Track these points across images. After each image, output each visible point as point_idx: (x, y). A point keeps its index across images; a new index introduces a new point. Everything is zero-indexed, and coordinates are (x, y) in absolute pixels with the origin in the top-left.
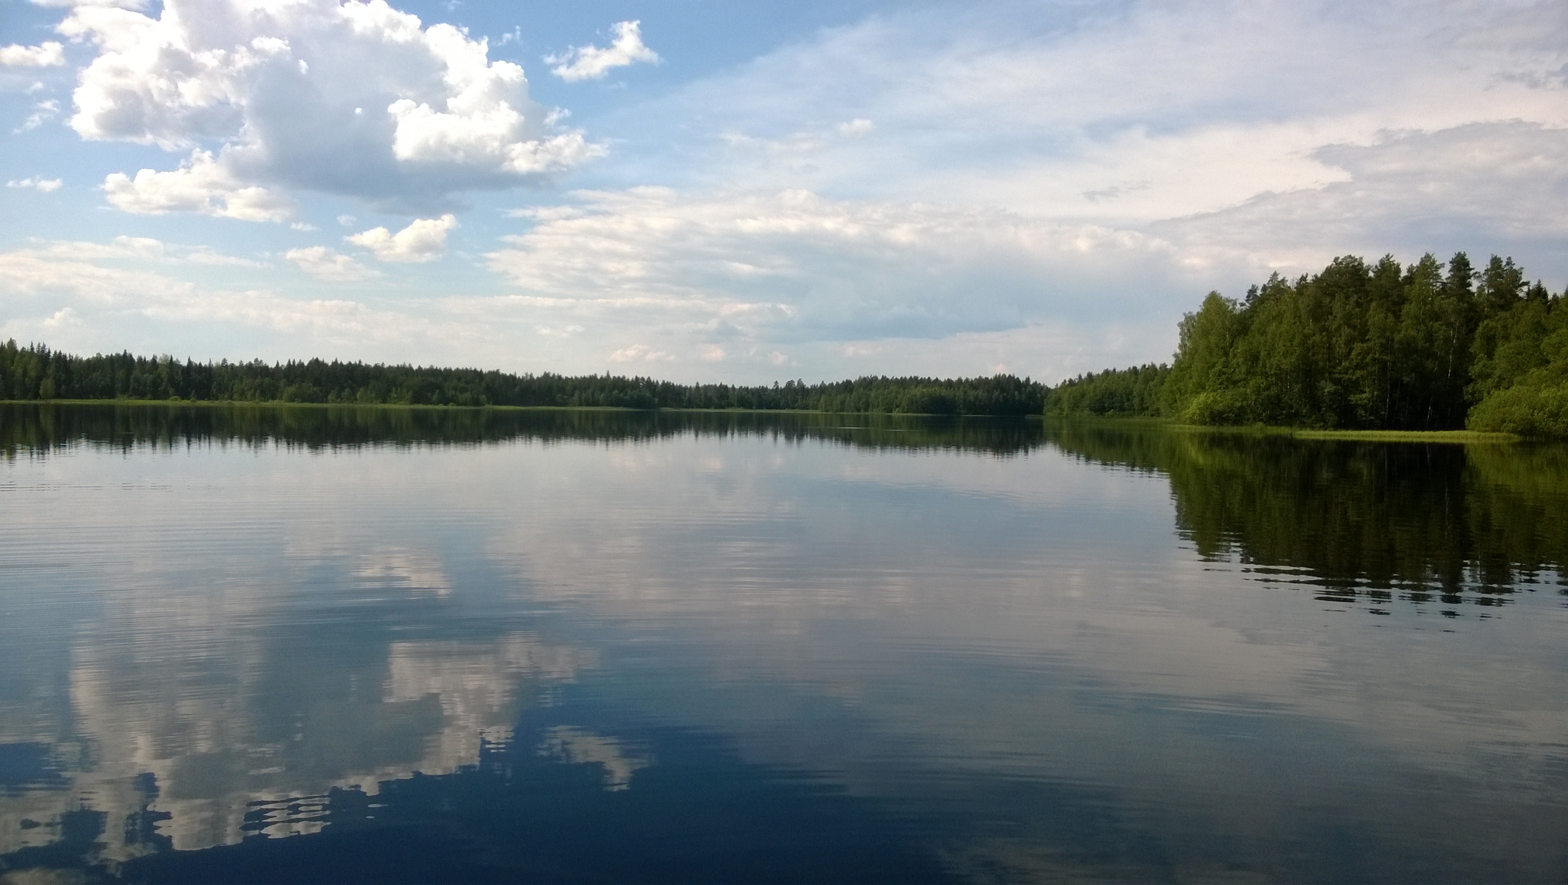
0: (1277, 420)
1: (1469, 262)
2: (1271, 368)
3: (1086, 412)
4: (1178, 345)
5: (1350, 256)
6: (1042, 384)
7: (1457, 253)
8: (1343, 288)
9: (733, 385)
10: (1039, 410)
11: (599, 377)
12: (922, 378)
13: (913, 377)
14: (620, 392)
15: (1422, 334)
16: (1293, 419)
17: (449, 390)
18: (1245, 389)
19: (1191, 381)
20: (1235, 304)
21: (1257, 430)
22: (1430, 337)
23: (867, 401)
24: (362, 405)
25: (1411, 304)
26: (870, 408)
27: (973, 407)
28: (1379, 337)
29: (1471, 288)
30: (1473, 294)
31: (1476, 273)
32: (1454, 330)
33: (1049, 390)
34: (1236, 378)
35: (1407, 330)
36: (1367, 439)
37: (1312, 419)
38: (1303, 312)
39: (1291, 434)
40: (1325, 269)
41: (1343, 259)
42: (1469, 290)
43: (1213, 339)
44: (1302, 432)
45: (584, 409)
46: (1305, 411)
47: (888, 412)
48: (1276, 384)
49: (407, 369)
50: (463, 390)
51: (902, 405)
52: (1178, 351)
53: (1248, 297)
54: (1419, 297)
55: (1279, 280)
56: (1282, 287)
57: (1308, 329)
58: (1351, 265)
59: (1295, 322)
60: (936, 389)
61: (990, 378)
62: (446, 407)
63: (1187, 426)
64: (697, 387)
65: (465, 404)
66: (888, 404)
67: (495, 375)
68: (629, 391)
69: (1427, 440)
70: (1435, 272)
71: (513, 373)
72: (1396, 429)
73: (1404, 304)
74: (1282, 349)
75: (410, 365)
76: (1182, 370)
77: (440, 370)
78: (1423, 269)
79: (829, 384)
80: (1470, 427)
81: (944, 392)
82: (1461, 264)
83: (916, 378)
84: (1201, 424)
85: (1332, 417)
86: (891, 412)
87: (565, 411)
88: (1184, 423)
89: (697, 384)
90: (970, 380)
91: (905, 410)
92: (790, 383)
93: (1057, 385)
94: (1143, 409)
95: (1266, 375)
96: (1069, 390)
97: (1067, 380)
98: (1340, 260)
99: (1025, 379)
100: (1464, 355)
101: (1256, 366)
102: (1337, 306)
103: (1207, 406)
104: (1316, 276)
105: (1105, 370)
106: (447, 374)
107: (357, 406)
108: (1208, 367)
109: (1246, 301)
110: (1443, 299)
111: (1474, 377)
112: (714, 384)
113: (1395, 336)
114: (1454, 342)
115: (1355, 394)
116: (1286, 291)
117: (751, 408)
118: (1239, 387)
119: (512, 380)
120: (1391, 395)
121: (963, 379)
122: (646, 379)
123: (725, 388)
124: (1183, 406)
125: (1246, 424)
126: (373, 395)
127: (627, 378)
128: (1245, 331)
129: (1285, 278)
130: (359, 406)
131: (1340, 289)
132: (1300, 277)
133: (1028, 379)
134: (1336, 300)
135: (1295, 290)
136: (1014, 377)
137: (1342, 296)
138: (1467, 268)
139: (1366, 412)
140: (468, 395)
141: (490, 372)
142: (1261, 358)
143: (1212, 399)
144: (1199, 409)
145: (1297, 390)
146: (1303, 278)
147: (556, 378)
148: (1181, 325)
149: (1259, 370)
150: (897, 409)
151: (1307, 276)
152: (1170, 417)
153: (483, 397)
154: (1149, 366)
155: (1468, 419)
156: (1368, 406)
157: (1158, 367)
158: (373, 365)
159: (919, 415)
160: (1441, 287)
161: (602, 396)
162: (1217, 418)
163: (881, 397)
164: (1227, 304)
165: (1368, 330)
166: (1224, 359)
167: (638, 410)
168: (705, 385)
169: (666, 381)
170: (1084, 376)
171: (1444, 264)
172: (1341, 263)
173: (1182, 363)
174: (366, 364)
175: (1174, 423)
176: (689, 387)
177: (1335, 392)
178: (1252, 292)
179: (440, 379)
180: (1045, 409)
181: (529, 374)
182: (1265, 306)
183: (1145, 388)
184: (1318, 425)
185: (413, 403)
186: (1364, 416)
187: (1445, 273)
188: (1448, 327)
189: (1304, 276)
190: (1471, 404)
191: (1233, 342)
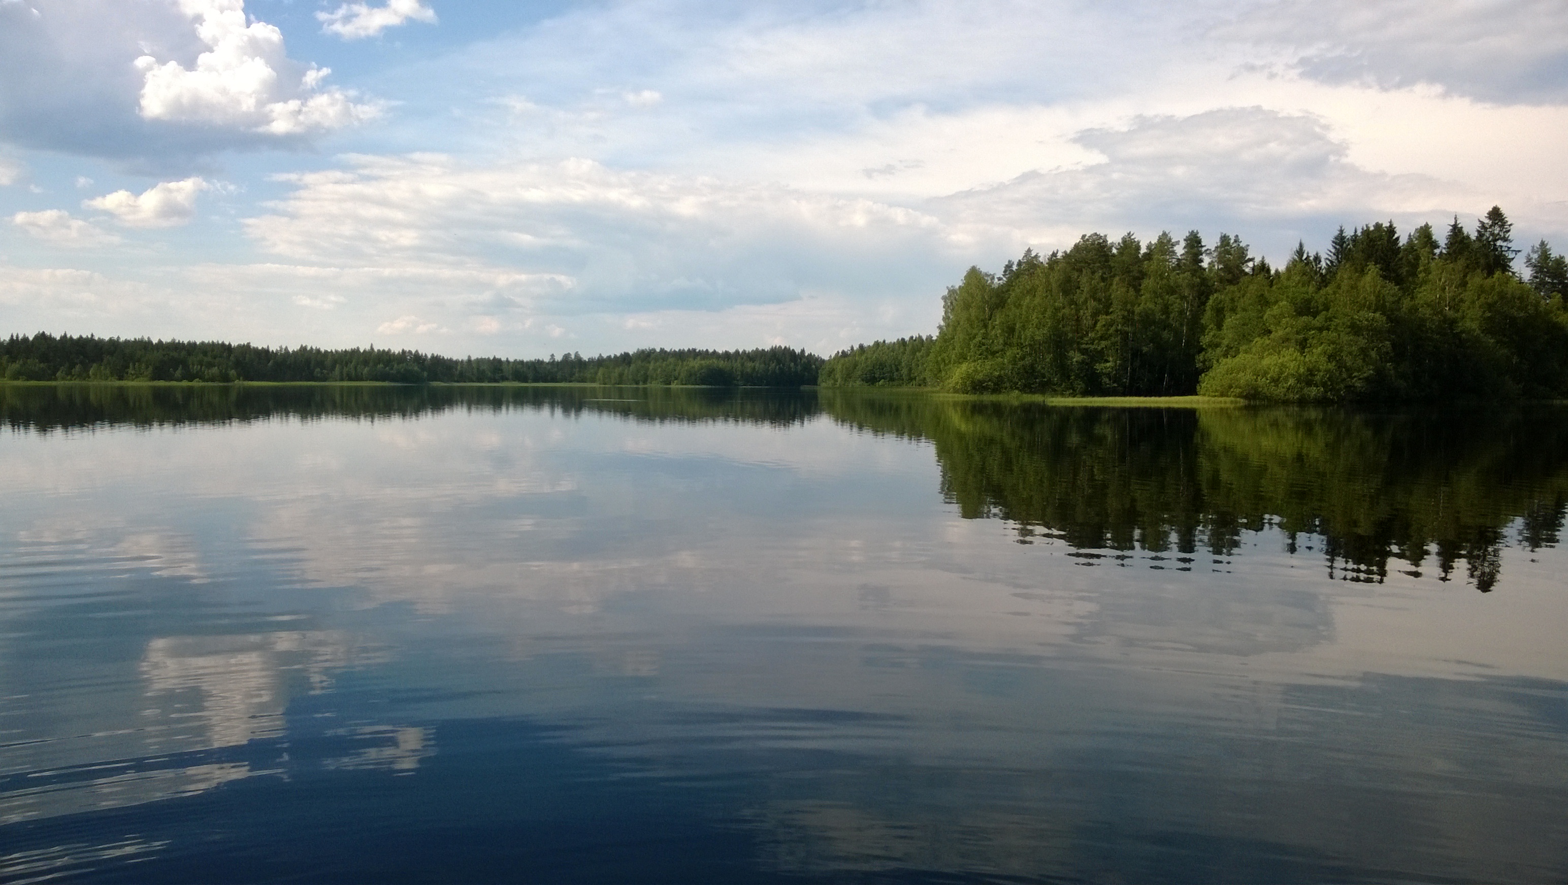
0: (1031, 388)
1: (1201, 240)
2: (1026, 339)
3: (858, 383)
4: (942, 317)
5: (1096, 234)
6: (816, 356)
7: (1190, 231)
8: (1089, 264)
9: (507, 359)
10: (814, 381)
11: (362, 351)
12: (700, 351)
13: (691, 348)
14: (386, 366)
15: (1159, 307)
16: (1045, 387)
17: (193, 365)
18: (1002, 360)
19: (954, 351)
20: (993, 278)
21: (1013, 398)
22: (1166, 310)
23: (645, 374)
24: (95, 383)
25: (1150, 279)
26: (649, 380)
27: (750, 378)
28: (1121, 310)
29: (1202, 264)
30: (1204, 269)
31: (1208, 250)
32: (1188, 303)
33: (823, 361)
34: (995, 348)
35: (1146, 304)
36: (1111, 405)
37: (1062, 387)
38: (1054, 285)
39: (1044, 402)
40: (1073, 246)
41: (1089, 237)
42: (1201, 266)
43: (973, 312)
44: (1054, 399)
45: (346, 384)
46: (1056, 379)
47: (667, 384)
48: (1030, 355)
49: (146, 342)
50: (210, 365)
51: (681, 377)
52: (942, 323)
53: (1005, 272)
54: (1157, 272)
55: (1032, 256)
56: (1035, 262)
57: (1059, 302)
58: (1096, 242)
59: (1047, 296)
60: (714, 360)
61: (766, 350)
62: (190, 384)
63: (951, 395)
64: (469, 361)
65: (212, 380)
66: (666, 376)
67: (246, 349)
68: (396, 365)
69: (1162, 405)
70: (1171, 249)
71: (265, 347)
72: (1136, 395)
73: (1144, 278)
74: (1035, 321)
75: (149, 338)
76: (945, 341)
77: (183, 344)
78: (1161, 246)
79: (608, 357)
80: (1202, 393)
81: (722, 364)
82: (1194, 242)
83: (694, 350)
84: (963, 393)
85: (1080, 385)
86: (670, 384)
87: (325, 386)
88: (948, 392)
89: (469, 357)
90: (747, 352)
91: (684, 382)
92: (567, 356)
93: (831, 356)
94: (911, 379)
95: (1021, 346)
96: (842, 361)
97: (840, 352)
98: (1087, 237)
99: (800, 351)
100: (1196, 327)
101: (1013, 337)
102: (1084, 280)
103: (969, 376)
104: (1065, 252)
105: (875, 342)
106: (191, 348)
107: (90, 383)
108: (970, 338)
109: (1003, 275)
110: (1178, 274)
111: (1204, 346)
112: (487, 357)
113: (1135, 308)
114: (1188, 314)
115: (1100, 363)
116: (1039, 267)
117: (527, 382)
118: (997, 357)
119: (265, 354)
120: (1132, 364)
121: (741, 351)
122: (413, 352)
123: (499, 361)
124: (948, 376)
125: (1004, 392)
126: (108, 372)
127: (392, 351)
128: (1002, 304)
129: (1038, 253)
130: (93, 383)
131: (1087, 265)
132: (1051, 253)
133: (803, 351)
134: (1083, 275)
135: (1047, 265)
136: (789, 349)
137: (1089, 271)
138: (1200, 245)
139: (1110, 380)
140: (215, 370)
141: (239, 346)
142: (1016, 330)
143: (973, 369)
144: (961, 378)
145: (1048, 360)
146: (1054, 255)
147: (314, 351)
148: (944, 298)
149: (1015, 341)
150: (675, 381)
151: (1057, 253)
152: (935, 386)
153: (232, 373)
154: (916, 338)
155: (1200, 385)
156: (1112, 375)
157: (924, 338)
158: (107, 339)
159: (697, 386)
160: (1176, 263)
161: (366, 370)
162: (977, 387)
163: (659, 370)
164: (986, 278)
165: (1111, 304)
166: (983, 331)
167: (407, 385)
168: (477, 359)
169: (435, 355)
170: (856, 347)
171: (1179, 241)
172: (1088, 240)
173: (946, 334)
174: (99, 338)
175: (938, 392)
176: (460, 360)
177: (1083, 362)
178: (1009, 267)
179: (183, 353)
180: (820, 380)
181: (284, 347)
182: (1021, 280)
183: (913, 359)
184: (1068, 393)
185: (153, 379)
186: (1108, 384)
187: (1180, 250)
188: (1181, 300)
189: (1055, 252)
190: (1203, 371)
191: (991, 315)
